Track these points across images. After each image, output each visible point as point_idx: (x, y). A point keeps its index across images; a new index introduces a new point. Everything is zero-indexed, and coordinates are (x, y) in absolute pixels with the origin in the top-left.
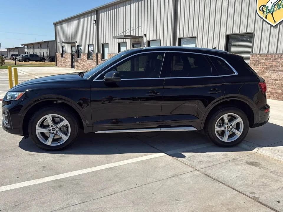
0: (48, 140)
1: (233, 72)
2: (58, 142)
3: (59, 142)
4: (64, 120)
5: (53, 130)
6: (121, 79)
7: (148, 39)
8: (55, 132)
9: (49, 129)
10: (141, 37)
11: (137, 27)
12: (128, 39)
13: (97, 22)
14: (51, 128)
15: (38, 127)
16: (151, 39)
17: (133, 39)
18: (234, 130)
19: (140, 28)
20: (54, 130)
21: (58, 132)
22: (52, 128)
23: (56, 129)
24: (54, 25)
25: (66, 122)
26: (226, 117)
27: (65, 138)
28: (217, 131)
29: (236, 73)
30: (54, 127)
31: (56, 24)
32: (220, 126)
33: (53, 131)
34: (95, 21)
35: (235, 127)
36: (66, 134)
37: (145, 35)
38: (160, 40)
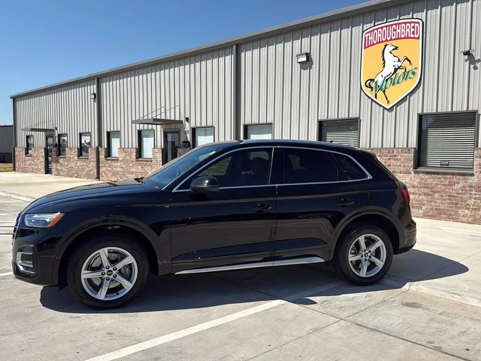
0: (100, 291)
1: (365, 176)
2: (115, 294)
3: (118, 294)
4: (128, 256)
5: (109, 273)
6: (220, 188)
7: (193, 125)
8: (111, 277)
9: (102, 273)
10: (180, 122)
11: (172, 106)
12: (157, 124)
13: (98, 97)
14: (106, 271)
15: (85, 270)
16: (198, 125)
17: (165, 125)
18: (374, 259)
19: (177, 108)
20: (111, 273)
21: (116, 276)
22: (108, 270)
23: (114, 272)
24: (12, 100)
25: (130, 259)
26: (362, 239)
27: (128, 286)
28: (351, 262)
29: (370, 177)
30: (111, 269)
31: (15, 99)
32: (355, 254)
33: (108, 275)
34: (94, 94)
35: (374, 254)
36: (129, 279)
37: (187, 119)
38: (212, 127)
